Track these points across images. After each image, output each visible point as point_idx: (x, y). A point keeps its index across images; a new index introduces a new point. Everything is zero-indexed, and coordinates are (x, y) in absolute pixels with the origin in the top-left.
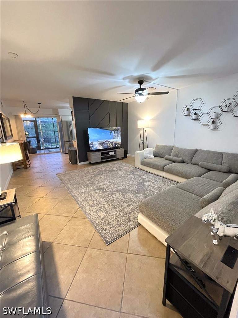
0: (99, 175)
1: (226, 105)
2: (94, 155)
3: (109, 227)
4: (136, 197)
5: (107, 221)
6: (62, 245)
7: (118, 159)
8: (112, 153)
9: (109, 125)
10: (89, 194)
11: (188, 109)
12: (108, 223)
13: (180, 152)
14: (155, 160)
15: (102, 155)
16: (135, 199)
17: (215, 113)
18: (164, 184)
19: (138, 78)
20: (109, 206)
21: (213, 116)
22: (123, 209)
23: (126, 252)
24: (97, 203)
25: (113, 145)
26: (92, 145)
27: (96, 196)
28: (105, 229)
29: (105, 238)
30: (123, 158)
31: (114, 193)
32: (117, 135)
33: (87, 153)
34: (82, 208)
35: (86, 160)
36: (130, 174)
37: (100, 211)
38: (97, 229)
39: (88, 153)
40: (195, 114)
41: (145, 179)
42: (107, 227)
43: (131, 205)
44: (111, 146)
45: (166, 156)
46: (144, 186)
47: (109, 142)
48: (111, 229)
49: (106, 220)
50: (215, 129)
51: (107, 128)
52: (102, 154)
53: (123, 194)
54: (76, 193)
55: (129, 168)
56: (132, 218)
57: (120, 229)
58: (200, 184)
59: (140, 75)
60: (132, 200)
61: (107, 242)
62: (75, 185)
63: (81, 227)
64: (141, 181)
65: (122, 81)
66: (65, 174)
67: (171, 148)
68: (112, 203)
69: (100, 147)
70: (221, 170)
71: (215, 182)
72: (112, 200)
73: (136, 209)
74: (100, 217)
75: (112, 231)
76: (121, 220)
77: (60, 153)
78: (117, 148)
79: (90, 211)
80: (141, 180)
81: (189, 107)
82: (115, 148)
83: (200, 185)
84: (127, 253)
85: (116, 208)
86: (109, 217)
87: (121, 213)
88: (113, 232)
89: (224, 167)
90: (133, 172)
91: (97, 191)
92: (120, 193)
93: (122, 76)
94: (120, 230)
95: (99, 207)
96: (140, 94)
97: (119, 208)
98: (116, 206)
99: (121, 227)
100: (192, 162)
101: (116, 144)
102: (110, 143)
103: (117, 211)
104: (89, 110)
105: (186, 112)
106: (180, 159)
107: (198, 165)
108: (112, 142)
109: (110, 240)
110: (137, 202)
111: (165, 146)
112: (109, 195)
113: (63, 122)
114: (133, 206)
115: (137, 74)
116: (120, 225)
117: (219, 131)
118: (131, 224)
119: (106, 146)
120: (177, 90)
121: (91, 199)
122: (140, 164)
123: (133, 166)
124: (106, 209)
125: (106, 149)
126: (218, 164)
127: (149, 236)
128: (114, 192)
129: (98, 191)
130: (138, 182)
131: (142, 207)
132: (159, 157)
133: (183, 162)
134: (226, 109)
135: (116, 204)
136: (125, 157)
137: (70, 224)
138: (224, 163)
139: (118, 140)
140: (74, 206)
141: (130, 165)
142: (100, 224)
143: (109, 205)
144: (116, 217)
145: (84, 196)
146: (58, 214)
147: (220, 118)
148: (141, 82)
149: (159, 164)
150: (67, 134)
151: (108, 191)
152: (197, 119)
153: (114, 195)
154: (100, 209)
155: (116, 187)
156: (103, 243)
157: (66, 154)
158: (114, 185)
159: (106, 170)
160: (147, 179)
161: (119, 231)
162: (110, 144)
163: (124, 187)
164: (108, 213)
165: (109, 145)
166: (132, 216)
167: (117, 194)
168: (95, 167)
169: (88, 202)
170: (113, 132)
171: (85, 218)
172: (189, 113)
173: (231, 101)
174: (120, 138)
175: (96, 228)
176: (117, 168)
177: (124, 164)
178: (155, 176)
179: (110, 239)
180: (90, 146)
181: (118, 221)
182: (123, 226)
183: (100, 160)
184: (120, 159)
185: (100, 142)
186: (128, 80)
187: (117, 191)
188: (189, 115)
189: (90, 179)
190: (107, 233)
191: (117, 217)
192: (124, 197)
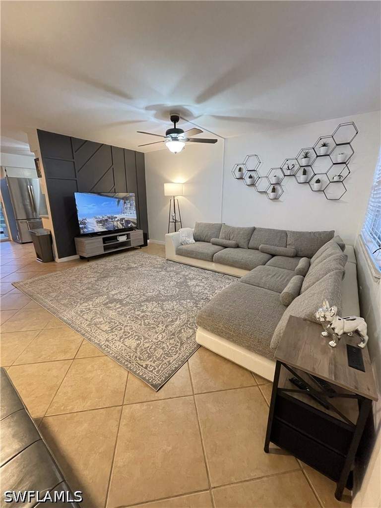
0: (105, 277)
1: (288, 167)
2: (88, 243)
3: (151, 361)
4: (181, 305)
5: (145, 352)
6: (69, 415)
7: (134, 249)
8: (122, 239)
9: (113, 189)
10: (96, 313)
11: (240, 170)
12: (147, 355)
13: (231, 232)
14: (198, 245)
15: (104, 243)
16: (182, 309)
17: (275, 176)
18: (217, 281)
19: (171, 112)
20: (139, 326)
21: (274, 181)
22: (166, 327)
23: (192, 393)
24: (117, 326)
25: (122, 224)
26: (84, 224)
27: (112, 313)
28: (144, 366)
29: (150, 381)
30: (141, 246)
31: (143, 304)
32: (130, 208)
33: (74, 240)
34: (90, 339)
35: (73, 252)
36: (161, 270)
37: (126, 338)
38: (130, 370)
39: (77, 239)
40: (250, 177)
41: (187, 276)
42: (148, 362)
43: (177, 319)
44: (120, 226)
45: (213, 240)
46: (189, 287)
47: (116, 219)
48: (156, 363)
49: (142, 350)
50: (276, 199)
51: (112, 195)
52: (105, 240)
53: (159, 304)
54: (68, 315)
55: (157, 261)
56: (185, 339)
57: (171, 359)
58: (270, 274)
59: (175, 106)
60: (176, 311)
61: (155, 386)
62: (61, 299)
63: (99, 372)
64: (182, 280)
65: (143, 111)
66: (34, 281)
67: (219, 227)
68: (144, 320)
69: (99, 228)
70: (287, 255)
71: (286, 271)
72: (143, 316)
73: (187, 323)
74: (130, 348)
75: (158, 367)
76: (167, 346)
77: (9, 242)
78: (131, 229)
79: (107, 340)
80: (181, 278)
81: (242, 166)
82: (126, 230)
83: (270, 276)
84: (193, 395)
85: (154, 328)
86: (147, 345)
87: (164, 334)
88: (161, 368)
89: (290, 250)
90: (165, 268)
91: (110, 305)
92: (154, 302)
93: (143, 103)
94: (171, 362)
95: (123, 331)
96: (175, 139)
97: (158, 327)
98: (153, 324)
99: (172, 356)
100: (250, 246)
101: (128, 222)
102: (118, 221)
103: (158, 333)
104: (73, 159)
105: (238, 174)
106: (232, 242)
107: (257, 249)
108: (122, 220)
109: (159, 382)
110: (185, 312)
111: (210, 224)
112: (134, 309)
113: (10, 180)
114: (180, 319)
115: (170, 103)
116: (168, 355)
117: (281, 201)
118: (186, 348)
119: (111, 225)
120: (223, 139)
121: (104, 320)
122: (175, 253)
123: (162, 257)
124: (136, 332)
125: (111, 231)
126: (282, 247)
127: (218, 360)
128: (143, 302)
129: (113, 305)
130: (177, 283)
131: (203, 318)
132: (202, 241)
133: (237, 246)
134: (288, 173)
135: (152, 322)
136: (146, 244)
137: (74, 373)
138: (289, 244)
139: (131, 215)
140: (72, 337)
141: (158, 257)
142: (133, 359)
143: (141, 325)
144: (157, 342)
145: (89, 316)
146: (40, 360)
147: (282, 184)
148: (175, 119)
149: (206, 251)
150: (21, 205)
151: (131, 303)
152: (253, 185)
153: (145, 308)
154: (125, 335)
155: (144, 295)
156: (149, 389)
157: (23, 243)
158: (138, 290)
159: (116, 268)
160: (190, 276)
161: (170, 364)
162: (118, 223)
163: (158, 293)
164: (143, 338)
165: (115, 223)
166: (184, 335)
167: (150, 305)
168: (93, 264)
169: (98, 326)
170: (122, 202)
171: (101, 354)
172: (242, 175)
173: (294, 162)
174: (135, 212)
175: (127, 367)
176: (135, 264)
177: (146, 256)
178: (200, 270)
179: (159, 380)
180: (81, 226)
181: (163, 348)
182: (175, 353)
183: (102, 252)
184: (137, 249)
185: (99, 220)
186: (153, 112)
187: (147, 300)
188: (241, 178)
189: (90, 286)
190: (152, 371)
191: (160, 343)
192: (162, 308)
